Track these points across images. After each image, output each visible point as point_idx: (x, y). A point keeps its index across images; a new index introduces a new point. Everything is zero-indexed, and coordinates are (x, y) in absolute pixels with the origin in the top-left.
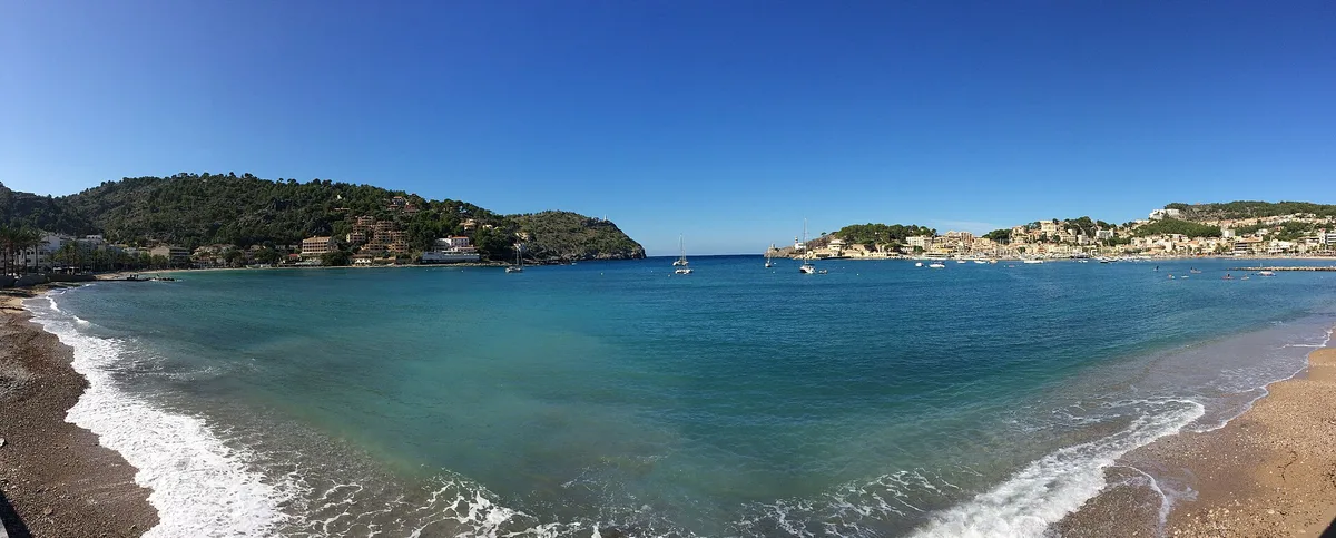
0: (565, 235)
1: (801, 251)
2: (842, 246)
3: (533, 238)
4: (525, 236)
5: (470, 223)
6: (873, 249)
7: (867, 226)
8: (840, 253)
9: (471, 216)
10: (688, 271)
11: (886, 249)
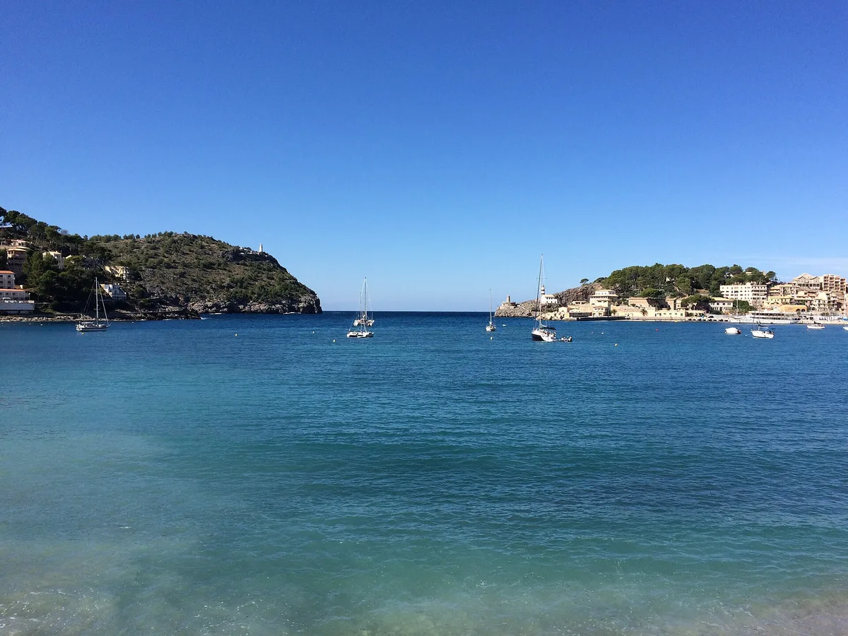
0: (195, 272)
1: (549, 308)
2: (612, 300)
3: (135, 275)
4: (121, 271)
5: (18, 246)
6: (661, 305)
7: (653, 268)
8: (608, 312)
9: (21, 234)
10: (365, 334)
11: (684, 305)
